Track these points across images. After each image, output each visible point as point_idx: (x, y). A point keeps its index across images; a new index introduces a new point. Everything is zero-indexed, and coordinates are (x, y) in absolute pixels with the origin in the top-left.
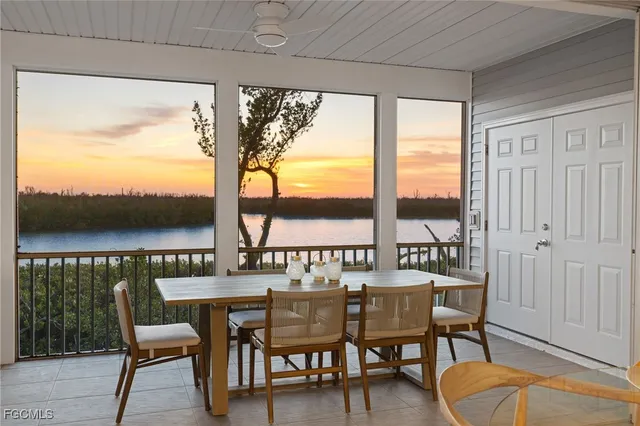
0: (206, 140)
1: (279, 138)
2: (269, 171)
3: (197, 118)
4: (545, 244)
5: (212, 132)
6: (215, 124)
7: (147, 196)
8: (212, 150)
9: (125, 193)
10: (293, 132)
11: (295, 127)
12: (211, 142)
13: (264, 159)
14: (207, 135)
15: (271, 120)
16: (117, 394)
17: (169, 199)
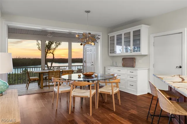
0: (39, 47)
1: (54, 47)
2: (52, 53)
3: (37, 43)
4: (93, 65)
5: (41, 46)
6: (41, 44)
7: (23, 59)
8: (41, 49)
9: (18, 58)
10: (57, 46)
11: (58, 45)
12: (40, 47)
13: (51, 51)
14: (39, 46)
15: (52, 44)
16: (26, 87)
17: (29, 59)
